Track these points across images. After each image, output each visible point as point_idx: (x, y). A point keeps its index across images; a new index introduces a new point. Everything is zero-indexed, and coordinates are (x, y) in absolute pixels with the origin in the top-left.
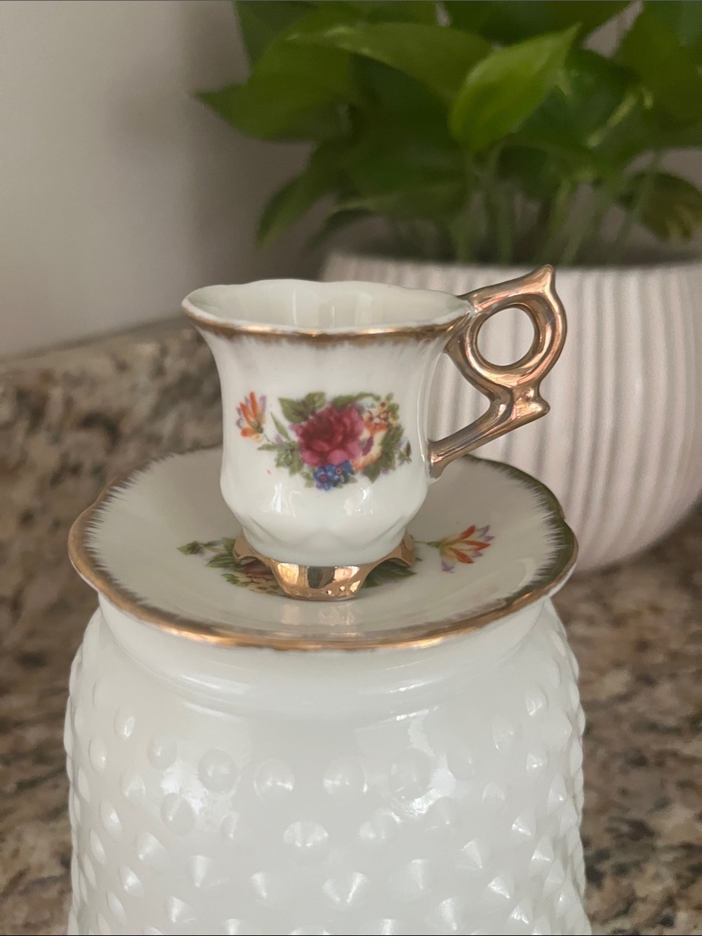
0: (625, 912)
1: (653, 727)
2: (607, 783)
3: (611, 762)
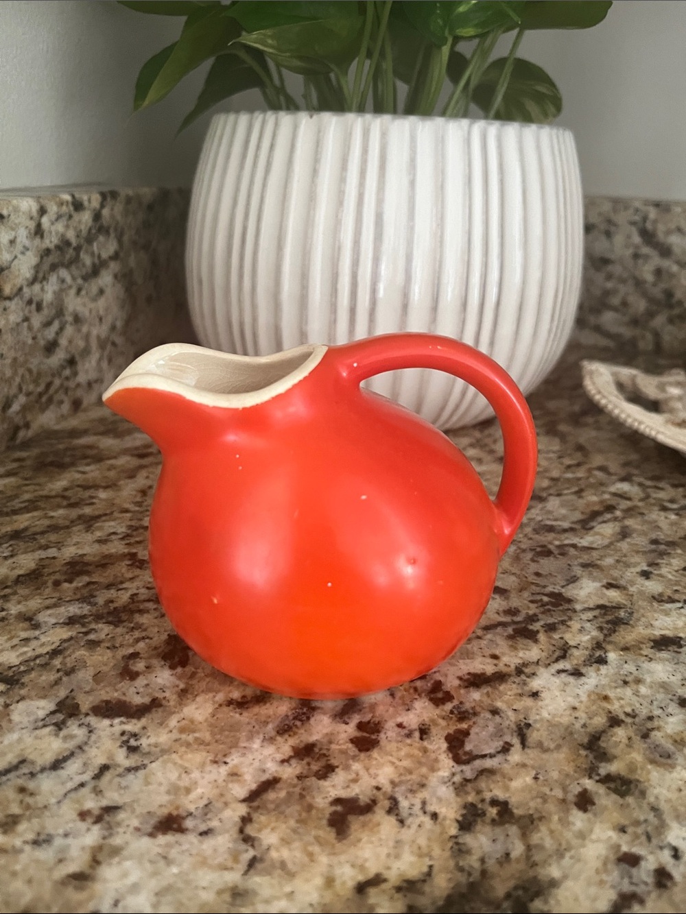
0: (563, 657)
1: (551, 529)
2: (522, 570)
3: (522, 555)
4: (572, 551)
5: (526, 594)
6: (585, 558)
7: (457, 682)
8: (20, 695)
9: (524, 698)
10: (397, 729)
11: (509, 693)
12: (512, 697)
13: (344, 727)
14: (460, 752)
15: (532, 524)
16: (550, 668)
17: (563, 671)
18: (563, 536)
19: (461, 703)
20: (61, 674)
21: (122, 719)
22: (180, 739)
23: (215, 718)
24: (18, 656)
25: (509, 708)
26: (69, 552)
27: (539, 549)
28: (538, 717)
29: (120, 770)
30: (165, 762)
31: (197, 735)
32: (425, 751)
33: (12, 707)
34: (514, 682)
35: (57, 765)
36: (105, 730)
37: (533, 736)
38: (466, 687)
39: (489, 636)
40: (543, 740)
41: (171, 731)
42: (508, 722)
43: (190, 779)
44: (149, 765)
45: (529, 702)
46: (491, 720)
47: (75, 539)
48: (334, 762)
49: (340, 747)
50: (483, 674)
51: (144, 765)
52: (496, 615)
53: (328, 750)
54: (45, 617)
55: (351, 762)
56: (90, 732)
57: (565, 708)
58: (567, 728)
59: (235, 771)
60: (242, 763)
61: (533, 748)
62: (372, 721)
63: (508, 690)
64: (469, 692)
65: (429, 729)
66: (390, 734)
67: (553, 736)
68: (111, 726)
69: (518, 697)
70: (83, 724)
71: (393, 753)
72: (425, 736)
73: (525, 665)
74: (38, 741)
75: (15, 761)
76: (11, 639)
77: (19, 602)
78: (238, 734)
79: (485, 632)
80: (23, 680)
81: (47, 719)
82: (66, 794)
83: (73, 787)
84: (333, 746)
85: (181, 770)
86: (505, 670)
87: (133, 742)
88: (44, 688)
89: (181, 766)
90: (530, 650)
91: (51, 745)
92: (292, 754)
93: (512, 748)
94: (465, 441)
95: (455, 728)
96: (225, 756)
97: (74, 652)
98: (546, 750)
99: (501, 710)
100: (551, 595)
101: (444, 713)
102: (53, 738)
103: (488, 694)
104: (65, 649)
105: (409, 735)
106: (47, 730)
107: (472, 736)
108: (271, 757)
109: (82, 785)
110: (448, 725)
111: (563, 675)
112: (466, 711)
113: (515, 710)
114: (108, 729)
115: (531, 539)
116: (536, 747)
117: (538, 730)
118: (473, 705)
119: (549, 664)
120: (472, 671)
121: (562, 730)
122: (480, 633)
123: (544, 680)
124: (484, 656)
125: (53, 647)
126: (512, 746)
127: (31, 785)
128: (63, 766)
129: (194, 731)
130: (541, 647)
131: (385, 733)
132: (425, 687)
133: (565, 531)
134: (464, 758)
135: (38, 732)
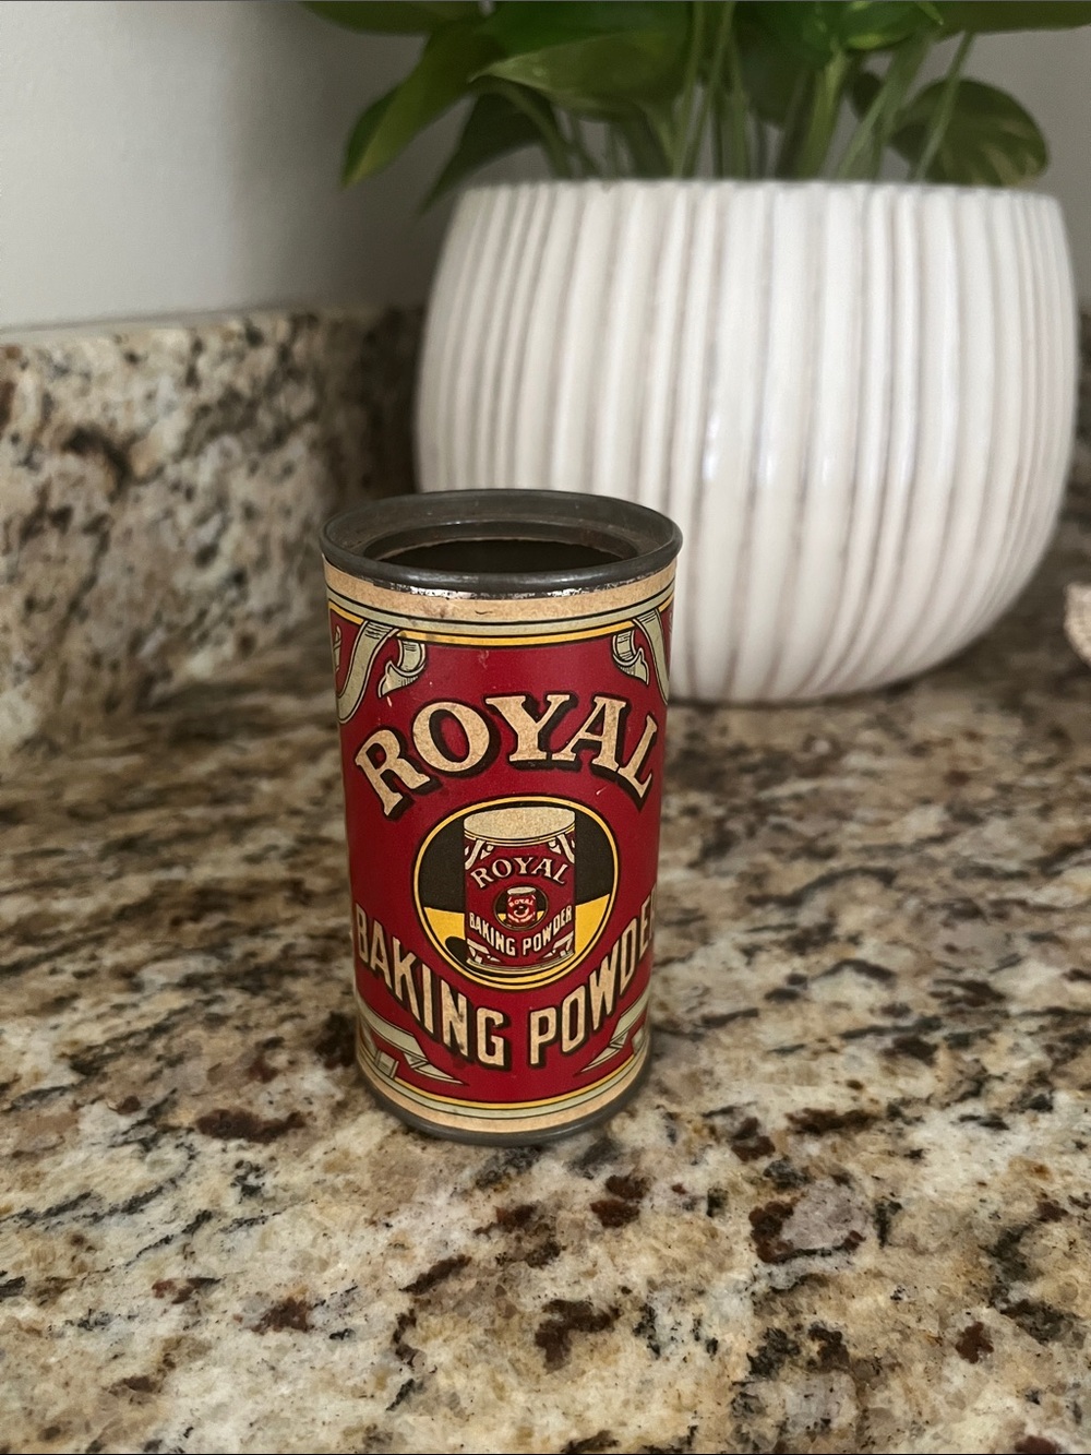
0: (975, 1093)
1: (986, 872)
2: (925, 939)
3: (927, 915)
4: (1017, 913)
5: (925, 982)
6: (1039, 924)
7: (783, 1123)
8: (97, 1092)
9: (897, 1160)
10: (670, 1193)
11: (871, 1148)
12: (874, 1156)
13: (584, 1183)
14: (773, 1242)
15: (954, 861)
16: (948, 1110)
17: (972, 1118)
18: (1005, 885)
19: (786, 1159)
20: (162, 1063)
21: (242, 1142)
22: (325, 1180)
23: (383, 1151)
24: (104, 1032)
25: (867, 1173)
26: (203, 874)
27: (958, 906)
28: (915, 1194)
29: (227, 1222)
30: (295, 1216)
31: (351, 1177)
32: (713, 1234)
33: (83, 1110)
34: (882, 1131)
35: (134, 1206)
36: (213, 1157)
37: (902, 1227)
38: (798, 1133)
39: (851, 1049)
40: (919, 1235)
41: (312, 1167)
42: (861, 1198)
43: (330, 1246)
44: (271, 1217)
45: (903, 1167)
46: (832, 1191)
47: (215, 854)
48: (560, 1240)
49: (572, 1216)
50: (831, 1113)
51: (263, 1217)
52: (868, 1015)
53: (554, 1219)
54: (153, 975)
55: (587, 1242)
56: (192, 1157)
57: (965, 1181)
58: (966, 1215)
59: (401, 1239)
60: (413, 1229)
61: (898, 1245)
62: (631, 1178)
63: (871, 1143)
64: (802, 1141)
65: (725, 1199)
66: (658, 1201)
67: (936, 1228)
68: (224, 1150)
69: (886, 1157)
70: (182, 1144)
71: (660, 1235)
72: (716, 1210)
73: (906, 1102)
74: (114, 1166)
75: (74, 1195)
76: (97, 1004)
77: (118, 948)
78: (414, 1180)
79: (844, 1042)
80: (106, 1069)
81: (131, 1132)
82: (140, 1253)
83: (152, 1243)
84: (563, 1214)
85: (318, 1230)
86: (869, 1108)
87: (252, 1180)
88: (134, 1083)
89: (319, 1224)
90: (917, 1078)
91: (133, 1174)
92: (495, 1220)
93: (862, 1244)
94: (857, 716)
95: (769, 1199)
96: (389, 1214)
97: (186, 1030)
98: (920, 1252)
99: (851, 1176)
100: (970, 985)
101: (754, 1174)
102: (135, 1163)
103: (834, 1149)
104: (175, 1025)
105: (690, 1206)
106: (129, 1149)
107: (797, 1216)
108: (462, 1222)
109: (167, 1240)
110: (759, 1194)
111: (971, 1125)
112: (794, 1174)
113: (877, 1178)
114: (218, 1156)
115: (946, 887)
116: (904, 1246)
117: (912, 1216)
118: (805, 1163)
119: (948, 1105)
120: (813, 1106)
121: (955, 1219)
122: (835, 1042)
123: (936, 1131)
124: (836, 1082)
125: (157, 1020)
126: (862, 1239)
127: (92, 1234)
128: (142, 1207)
129: (347, 1171)
130: (939, 1073)
131: (651, 1199)
132: (729, 1128)
133: (1010, 876)
134: (777, 1252)
135: (114, 1151)
